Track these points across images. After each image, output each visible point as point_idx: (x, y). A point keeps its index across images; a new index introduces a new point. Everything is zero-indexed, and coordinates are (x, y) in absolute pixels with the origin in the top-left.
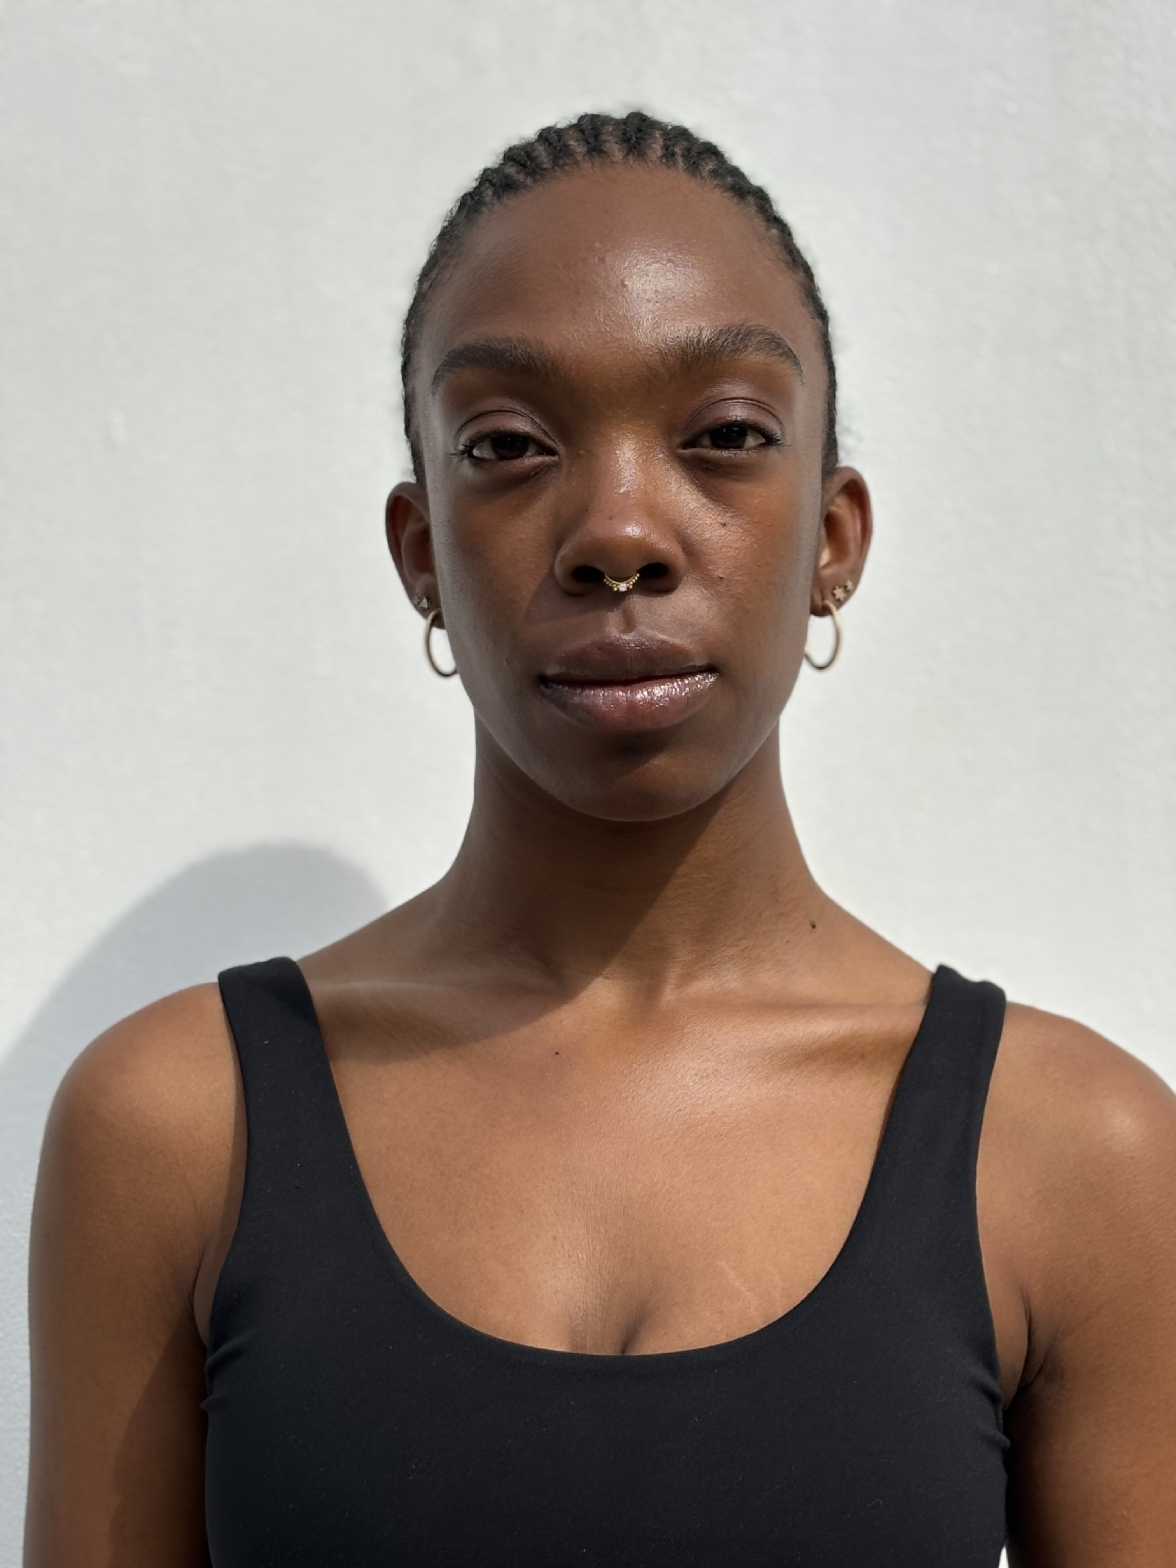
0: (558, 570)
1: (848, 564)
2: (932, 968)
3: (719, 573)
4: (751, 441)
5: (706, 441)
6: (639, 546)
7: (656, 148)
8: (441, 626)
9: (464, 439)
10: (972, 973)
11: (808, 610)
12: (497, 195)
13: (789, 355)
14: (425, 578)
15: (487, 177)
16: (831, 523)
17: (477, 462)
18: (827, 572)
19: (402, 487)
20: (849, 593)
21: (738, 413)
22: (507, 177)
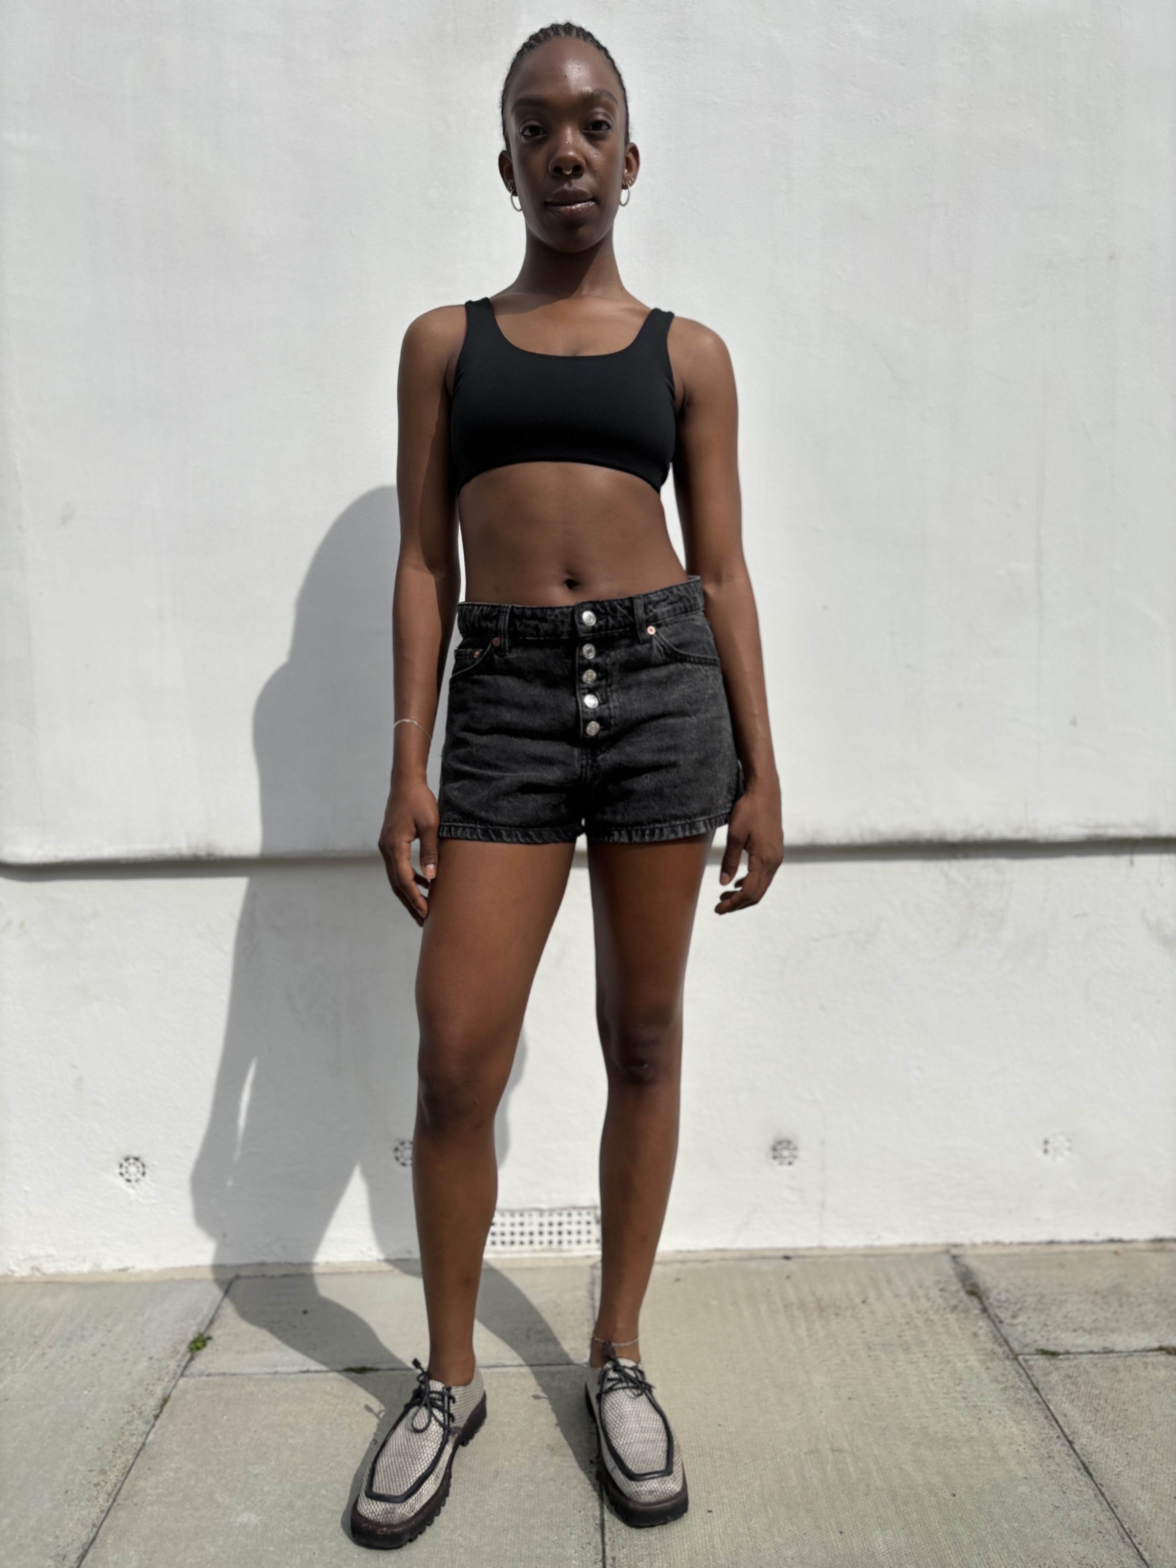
0: (550, 168)
1: (633, 173)
2: (652, 308)
3: (596, 169)
4: (604, 127)
5: (591, 127)
6: (573, 159)
7: (574, 32)
8: (516, 195)
9: (521, 129)
10: (665, 309)
11: (621, 187)
12: (528, 50)
13: (614, 99)
14: (511, 181)
15: (525, 45)
16: (628, 160)
17: (526, 137)
18: (626, 176)
19: (504, 153)
20: (633, 182)
21: (600, 117)
22: (531, 44)
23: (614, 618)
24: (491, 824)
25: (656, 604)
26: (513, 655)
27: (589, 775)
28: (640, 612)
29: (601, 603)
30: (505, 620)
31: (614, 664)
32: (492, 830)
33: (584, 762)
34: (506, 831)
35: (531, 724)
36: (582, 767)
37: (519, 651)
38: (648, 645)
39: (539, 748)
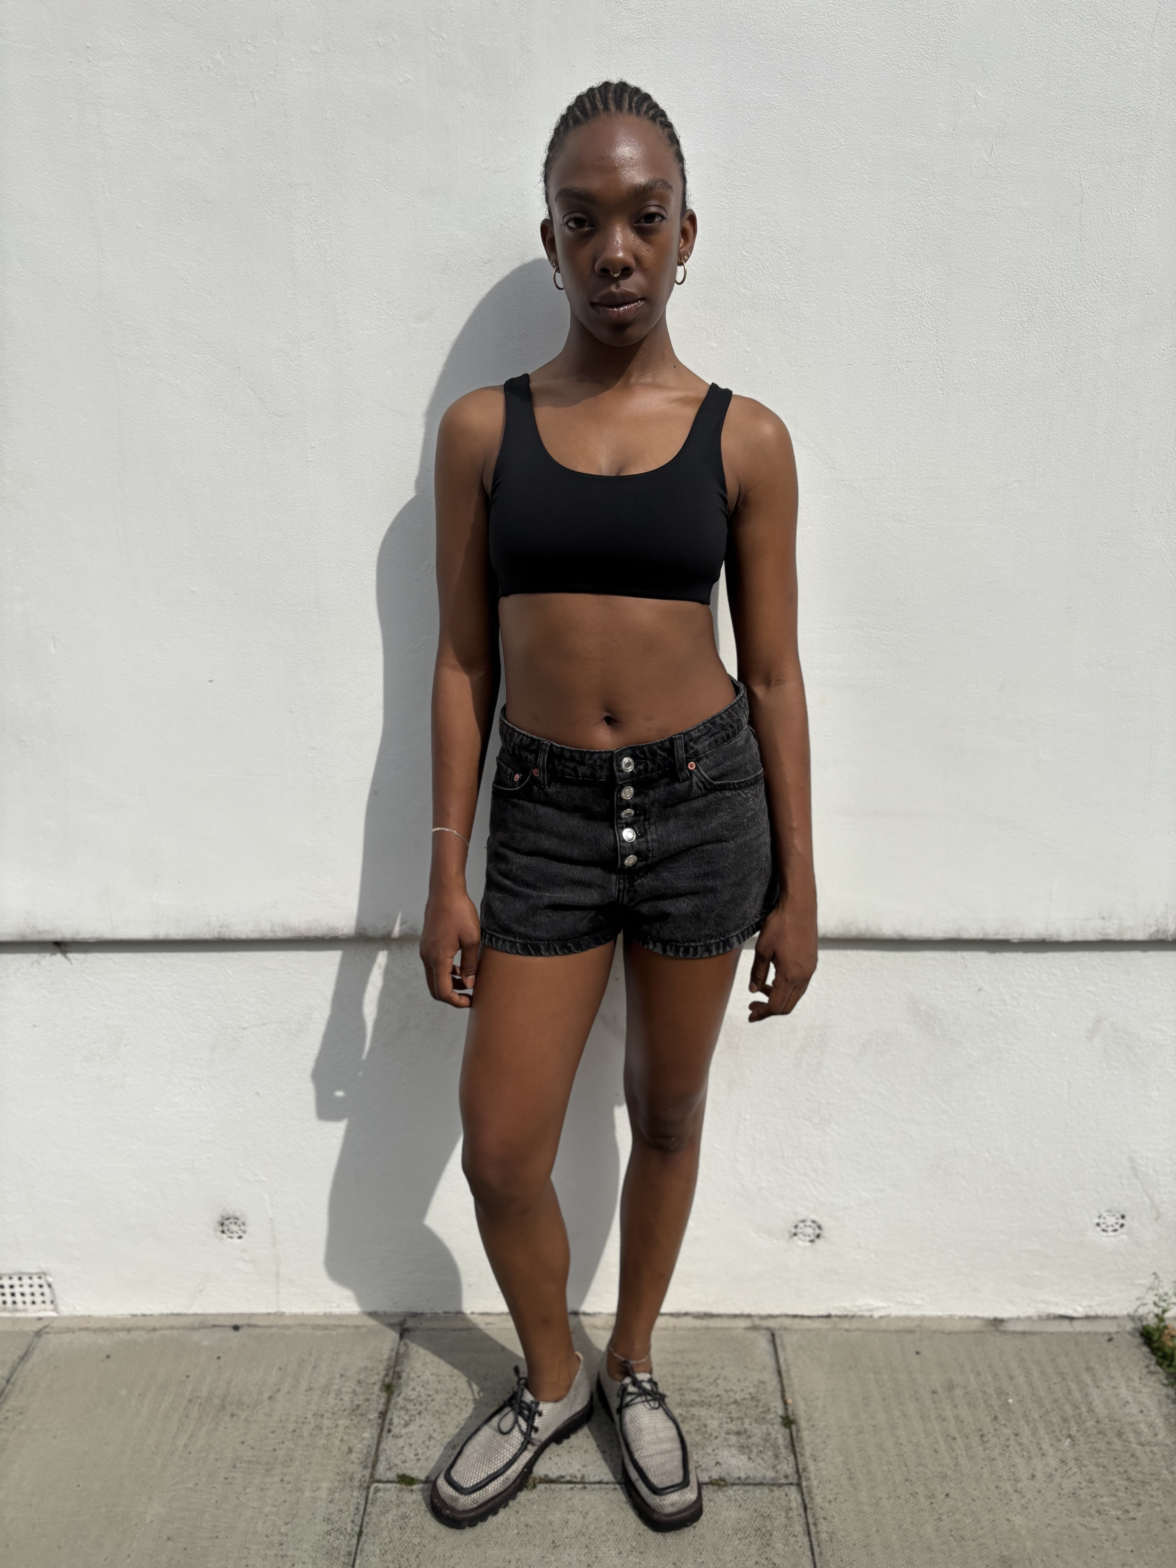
0: (596, 269)
1: (688, 246)
2: (710, 384)
3: (647, 267)
4: (657, 219)
5: (643, 220)
6: (621, 261)
8: (559, 272)
9: (565, 220)
10: (722, 386)
11: (677, 264)
13: (670, 187)
14: (553, 255)
16: (685, 231)
17: (570, 228)
18: (682, 250)
19: (545, 221)
20: (689, 256)
21: (653, 209)
23: (653, 761)
24: (530, 939)
25: (696, 740)
26: (551, 790)
27: (626, 899)
28: (681, 753)
29: (641, 749)
30: (544, 758)
31: (652, 803)
32: (531, 945)
33: (621, 887)
34: (544, 945)
35: (569, 853)
36: (619, 890)
37: (558, 785)
38: (687, 783)
39: (577, 872)
